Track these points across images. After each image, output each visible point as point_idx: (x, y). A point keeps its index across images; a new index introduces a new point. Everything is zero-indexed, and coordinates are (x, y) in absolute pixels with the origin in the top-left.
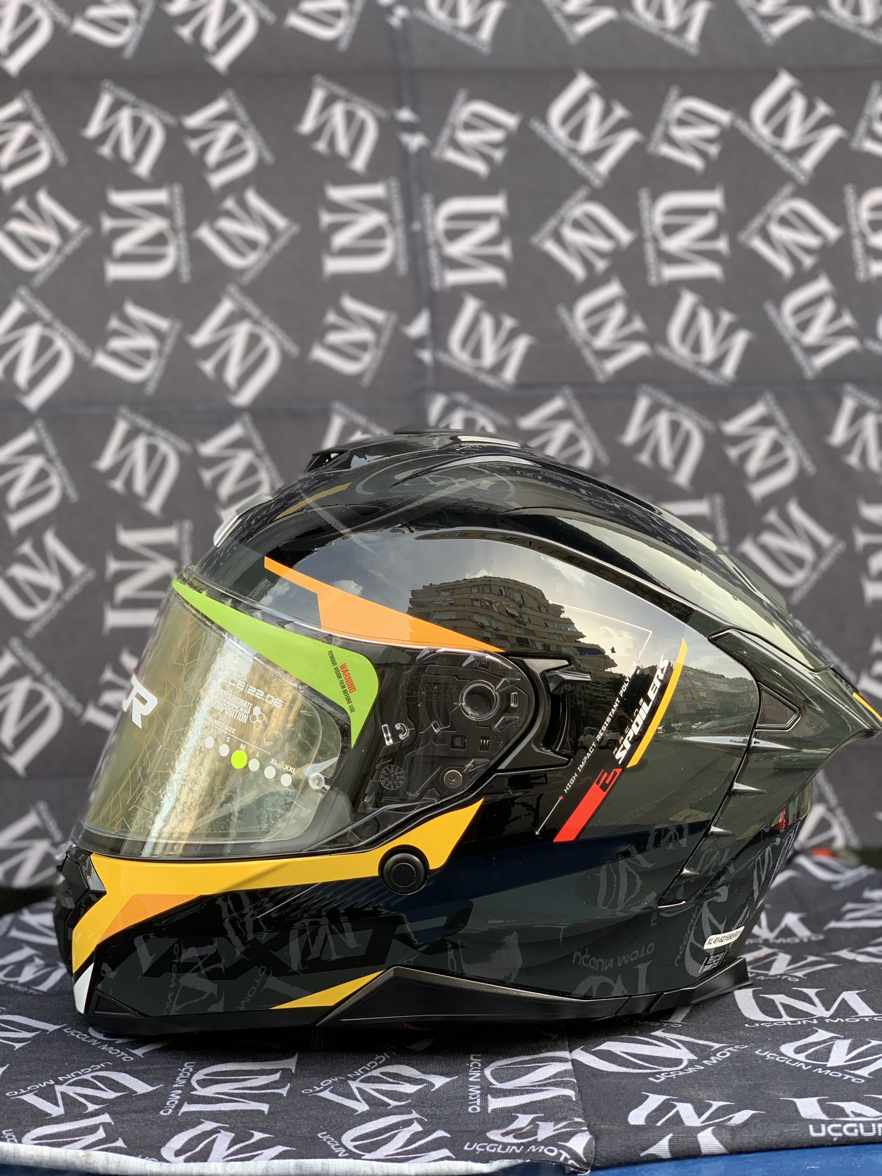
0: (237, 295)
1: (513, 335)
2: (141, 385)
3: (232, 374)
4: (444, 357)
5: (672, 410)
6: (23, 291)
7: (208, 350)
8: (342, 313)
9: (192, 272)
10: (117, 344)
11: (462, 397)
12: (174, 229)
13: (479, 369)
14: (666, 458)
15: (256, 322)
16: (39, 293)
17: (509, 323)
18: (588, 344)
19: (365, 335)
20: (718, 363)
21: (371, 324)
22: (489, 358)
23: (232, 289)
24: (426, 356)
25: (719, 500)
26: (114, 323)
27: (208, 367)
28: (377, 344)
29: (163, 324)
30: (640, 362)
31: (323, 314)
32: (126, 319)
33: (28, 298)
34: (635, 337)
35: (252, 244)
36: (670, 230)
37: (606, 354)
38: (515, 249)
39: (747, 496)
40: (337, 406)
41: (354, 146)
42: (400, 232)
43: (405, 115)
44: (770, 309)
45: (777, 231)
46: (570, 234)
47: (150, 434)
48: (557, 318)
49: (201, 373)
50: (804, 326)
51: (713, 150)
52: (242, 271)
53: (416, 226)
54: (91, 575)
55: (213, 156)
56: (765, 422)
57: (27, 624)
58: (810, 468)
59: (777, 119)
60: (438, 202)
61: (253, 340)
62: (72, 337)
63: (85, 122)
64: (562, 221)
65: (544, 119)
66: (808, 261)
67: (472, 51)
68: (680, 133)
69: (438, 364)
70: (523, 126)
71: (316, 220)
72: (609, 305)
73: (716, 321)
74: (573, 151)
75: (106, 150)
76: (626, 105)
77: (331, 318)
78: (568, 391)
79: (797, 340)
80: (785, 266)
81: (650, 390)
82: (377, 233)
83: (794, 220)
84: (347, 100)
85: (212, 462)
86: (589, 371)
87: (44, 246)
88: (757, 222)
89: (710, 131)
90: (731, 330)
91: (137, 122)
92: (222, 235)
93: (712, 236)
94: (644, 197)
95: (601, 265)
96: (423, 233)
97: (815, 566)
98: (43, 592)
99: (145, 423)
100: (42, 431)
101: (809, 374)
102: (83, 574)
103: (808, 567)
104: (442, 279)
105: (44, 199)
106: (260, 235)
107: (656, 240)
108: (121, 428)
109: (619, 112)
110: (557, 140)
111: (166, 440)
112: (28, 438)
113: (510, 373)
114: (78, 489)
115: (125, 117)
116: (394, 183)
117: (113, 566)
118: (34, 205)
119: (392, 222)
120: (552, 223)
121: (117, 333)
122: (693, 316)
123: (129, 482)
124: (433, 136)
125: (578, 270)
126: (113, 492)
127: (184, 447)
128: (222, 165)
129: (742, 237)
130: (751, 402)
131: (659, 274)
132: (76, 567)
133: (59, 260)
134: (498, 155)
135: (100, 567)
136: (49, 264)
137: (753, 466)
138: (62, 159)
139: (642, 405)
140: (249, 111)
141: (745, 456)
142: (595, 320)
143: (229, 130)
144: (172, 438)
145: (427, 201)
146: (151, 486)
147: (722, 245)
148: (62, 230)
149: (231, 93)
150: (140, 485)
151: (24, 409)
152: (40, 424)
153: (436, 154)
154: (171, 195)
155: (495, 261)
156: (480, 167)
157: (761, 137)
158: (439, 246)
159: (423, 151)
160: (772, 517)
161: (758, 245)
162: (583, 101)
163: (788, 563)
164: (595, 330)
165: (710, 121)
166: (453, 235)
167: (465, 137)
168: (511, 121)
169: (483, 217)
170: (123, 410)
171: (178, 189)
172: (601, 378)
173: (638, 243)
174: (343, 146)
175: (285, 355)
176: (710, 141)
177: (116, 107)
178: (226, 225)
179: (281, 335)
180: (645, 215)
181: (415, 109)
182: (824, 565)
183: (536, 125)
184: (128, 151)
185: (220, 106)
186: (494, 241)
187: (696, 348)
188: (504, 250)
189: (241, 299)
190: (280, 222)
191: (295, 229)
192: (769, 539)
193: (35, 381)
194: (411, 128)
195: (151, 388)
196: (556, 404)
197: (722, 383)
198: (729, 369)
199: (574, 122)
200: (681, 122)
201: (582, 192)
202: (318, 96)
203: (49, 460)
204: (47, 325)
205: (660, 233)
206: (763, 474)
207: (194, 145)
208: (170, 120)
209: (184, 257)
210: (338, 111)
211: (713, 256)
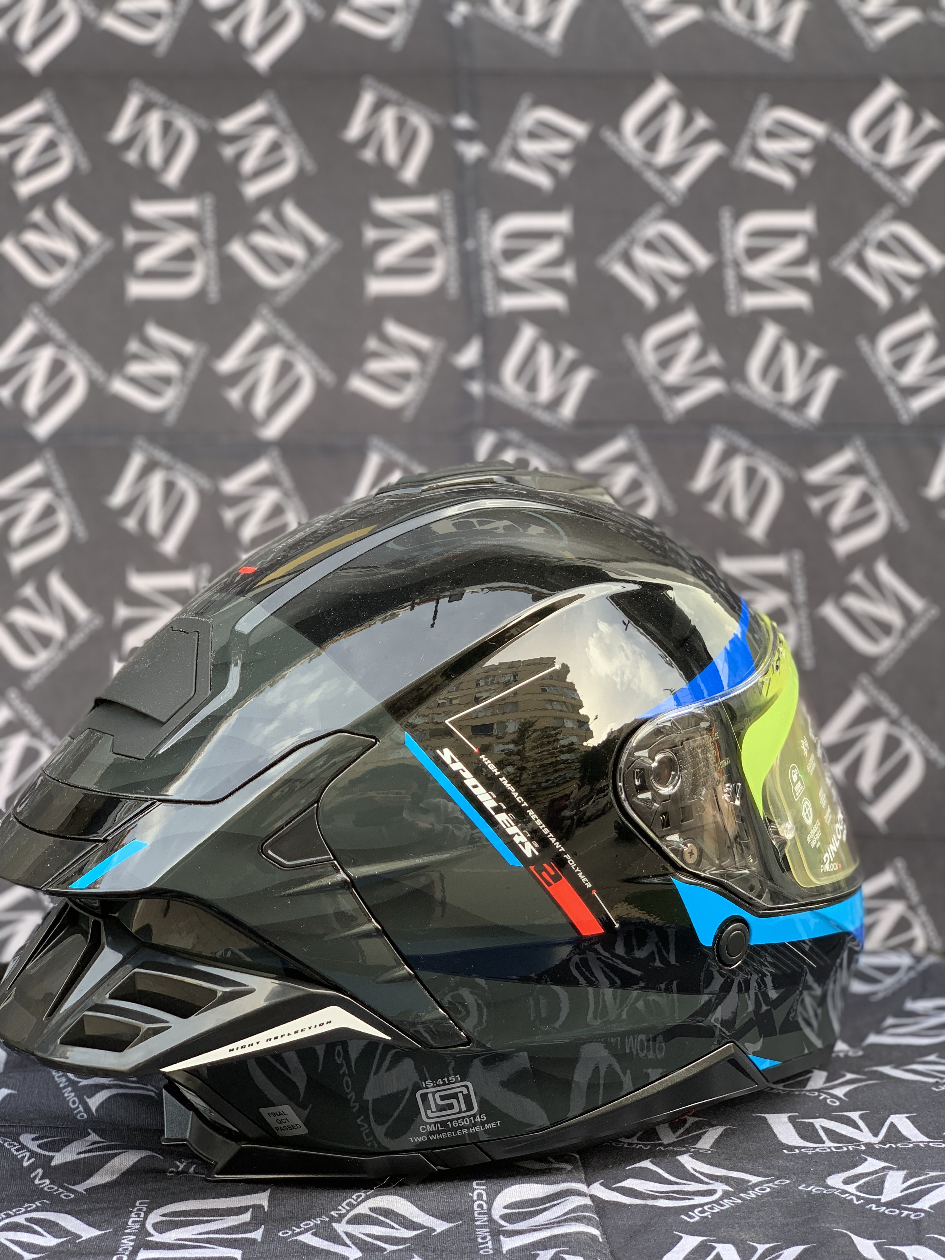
0: (270, 316)
1: (573, 367)
2: (160, 415)
3: (260, 404)
4: (495, 390)
5: (749, 454)
6: (36, 309)
7: (235, 378)
8: (385, 339)
9: (223, 291)
10: (136, 369)
11: (514, 435)
12: (203, 244)
13: (534, 404)
14: (740, 508)
15: (290, 347)
16: (54, 312)
17: (569, 353)
18: (656, 379)
19: (408, 363)
20: (802, 403)
21: (417, 353)
22: (545, 391)
23: (265, 310)
24: (476, 388)
25: (797, 556)
26: (134, 346)
27: (235, 395)
28: (422, 373)
29: (186, 347)
30: (714, 401)
31: (363, 340)
32: (146, 342)
33: (41, 315)
34: (710, 372)
35: (288, 262)
36: (754, 254)
37: (676, 391)
38: (580, 272)
39: (830, 553)
40: (375, 441)
41: (405, 155)
42: (452, 250)
43: (463, 122)
44: (863, 344)
45: (874, 257)
46: (642, 257)
47: (169, 468)
48: (622, 348)
49: (226, 403)
50: (901, 364)
51: (806, 166)
52: (275, 292)
53: (470, 244)
54: (98, 622)
55: (249, 164)
56: (853, 470)
57: (25, 674)
58: (902, 523)
59: (878, 133)
60: (495, 218)
61: (285, 367)
62: (87, 360)
63: (110, 123)
64: (632, 242)
65: (617, 128)
66: (908, 292)
67: (540, 52)
68: (769, 147)
69: (489, 399)
70: (594, 137)
71: (359, 235)
72: (682, 335)
73: (802, 356)
74: (648, 164)
75: (132, 156)
76: (709, 113)
77: (372, 344)
78: (632, 431)
79: (892, 380)
80: (882, 297)
81: (724, 431)
82: (427, 251)
83: (894, 245)
84: (399, 104)
85: (234, 501)
86: (656, 409)
87: (61, 260)
88: (853, 246)
89: (803, 145)
90: (818, 367)
91: (167, 126)
92: (256, 251)
93: (800, 261)
94: (726, 217)
95: (674, 291)
96: (477, 253)
97: (904, 633)
98: (45, 640)
99: (163, 456)
100: (51, 462)
101: (905, 418)
102: (90, 621)
103: (896, 634)
104: (496, 304)
105: (63, 210)
106: (296, 251)
107: (737, 265)
108: (136, 461)
109: (702, 122)
110: (630, 151)
111: (187, 475)
112: (35, 470)
113: (568, 410)
114: (88, 527)
115: (154, 120)
116: (448, 197)
117: (123, 612)
118: (51, 215)
119: (444, 240)
120: (621, 244)
121: (136, 357)
122: (776, 351)
123: (143, 521)
124: (493, 145)
125: (648, 296)
126: (125, 532)
127: (205, 483)
128: (259, 173)
129: (835, 263)
130: (838, 447)
131: (739, 302)
132: (81, 612)
133: (76, 276)
134: (564, 167)
135: (108, 613)
136: (65, 281)
137: (838, 519)
138: (85, 165)
139: (716, 448)
140: (292, 114)
141: (829, 509)
142: (666, 352)
143: (267, 135)
144: (193, 474)
145: (483, 218)
146: (167, 526)
147: (811, 271)
148: (81, 243)
149: (271, 95)
150: (155, 524)
151: (30, 438)
152: (49, 455)
153: (495, 165)
154: (202, 206)
155: (557, 284)
156: (543, 180)
157: (859, 152)
158: (494, 267)
159: (481, 162)
160: (857, 577)
161: (853, 272)
162: (661, 109)
163: (874, 630)
164: (665, 363)
165: (802, 133)
166: (511, 255)
167: (529, 147)
168: (579, 129)
169: (545, 235)
170: (140, 442)
171: (209, 200)
172: (670, 417)
173: (717, 268)
174: (392, 154)
175: (320, 385)
176: (802, 155)
177: (145, 109)
178: (261, 240)
179: (315, 362)
180: (726, 236)
181: (474, 115)
182: (915, 632)
183: (608, 136)
184: (156, 157)
185: (258, 109)
186: (557, 262)
187: (779, 386)
188: (567, 272)
189: (274, 321)
190: (319, 237)
191: (336, 246)
192: (853, 601)
193: (45, 408)
194: (469, 136)
195: (171, 418)
196: (619, 446)
197: (806, 425)
198: (814, 410)
199: (650, 132)
200: (771, 135)
201: (657, 210)
202: (367, 100)
203: (58, 495)
204: (61, 347)
205: (742, 257)
206: (848, 529)
207: (229, 152)
208: (203, 123)
209: (213, 273)
210: (388, 118)
211: (800, 283)
